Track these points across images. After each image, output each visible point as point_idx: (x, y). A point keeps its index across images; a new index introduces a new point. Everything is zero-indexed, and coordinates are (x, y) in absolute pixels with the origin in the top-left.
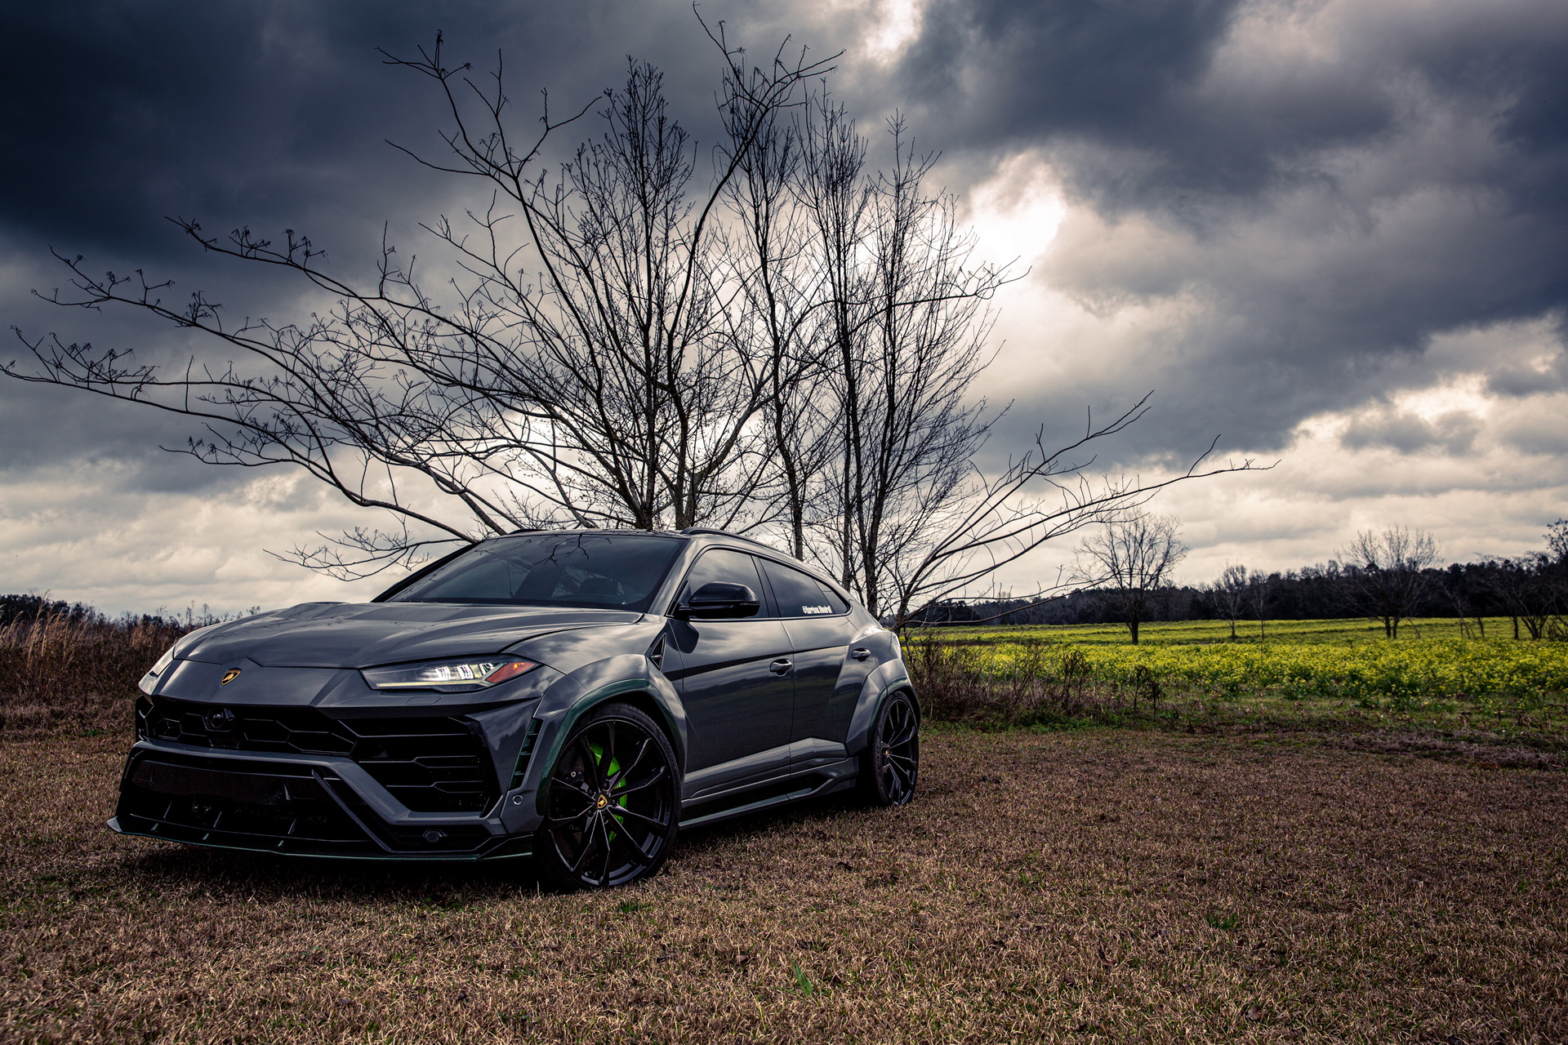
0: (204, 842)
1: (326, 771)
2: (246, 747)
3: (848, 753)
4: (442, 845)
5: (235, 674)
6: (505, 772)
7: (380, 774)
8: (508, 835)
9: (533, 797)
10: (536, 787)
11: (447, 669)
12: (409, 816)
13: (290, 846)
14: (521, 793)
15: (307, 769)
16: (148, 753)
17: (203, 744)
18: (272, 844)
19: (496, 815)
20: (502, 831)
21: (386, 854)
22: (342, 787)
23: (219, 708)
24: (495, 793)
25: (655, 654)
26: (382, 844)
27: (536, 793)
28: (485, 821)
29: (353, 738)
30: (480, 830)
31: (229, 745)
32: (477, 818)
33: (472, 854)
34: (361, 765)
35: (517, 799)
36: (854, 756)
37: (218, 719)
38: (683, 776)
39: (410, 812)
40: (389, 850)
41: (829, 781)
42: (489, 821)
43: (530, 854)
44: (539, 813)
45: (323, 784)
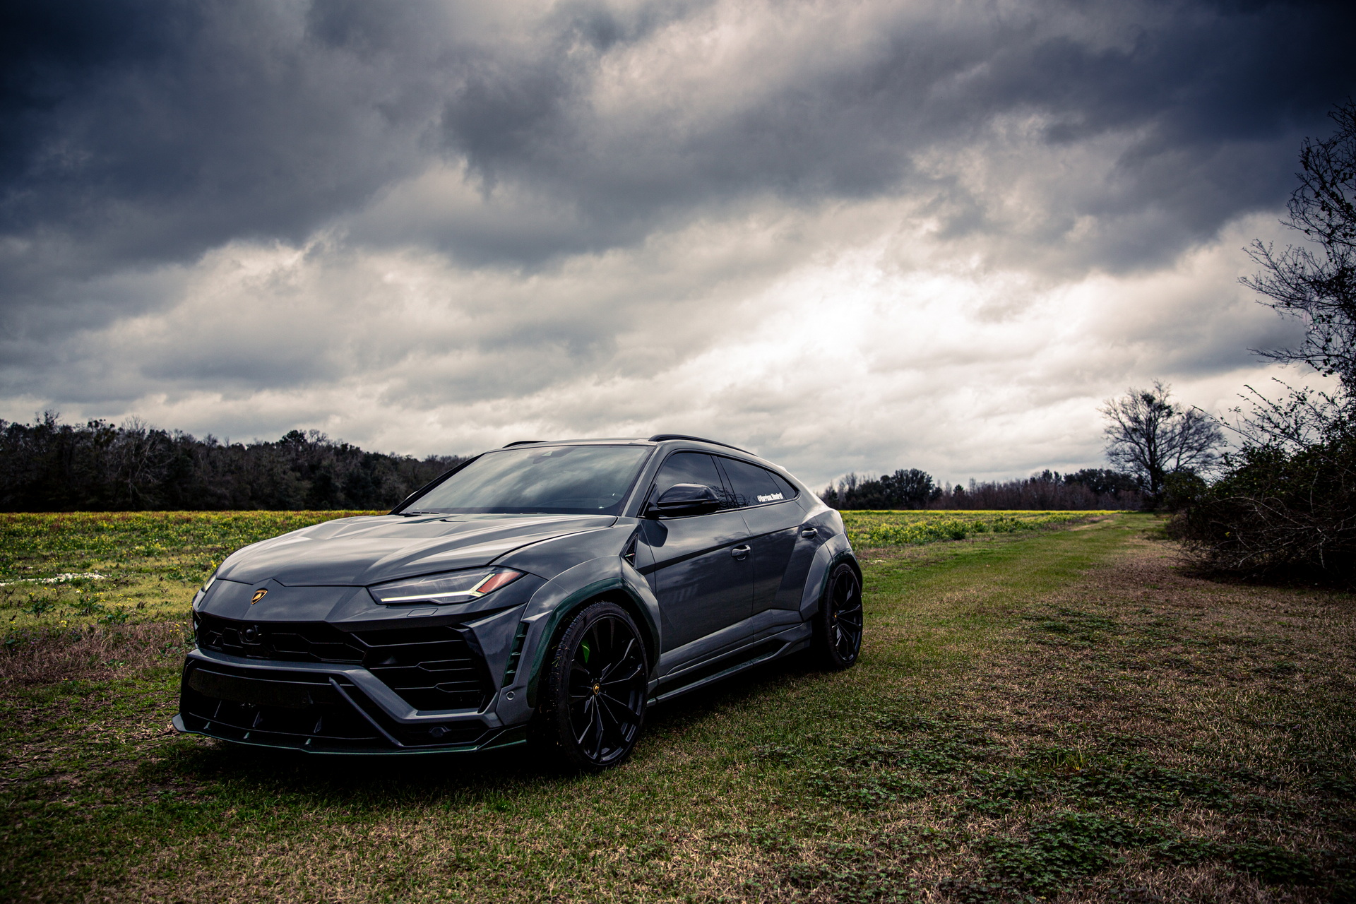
0: (245, 740)
1: (341, 679)
3: (802, 619)
4: (446, 739)
5: (263, 594)
6: (497, 671)
7: (388, 678)
8: (503, 727)
9: (524, 692)
10: (526, 683)
12: (417, 714)
13: (316, 744)
14: (514, 689)
15: (325, 677)
16: (199, 662)
18: (301, 742)
19: (493, 709)
20: (498, 724)
21: (400, 748)
22: (356, 691)
23: (250, 624)
24: (490, 690)
25: (628, 553)
26: (393, 740)
27: (526, 689)
28: (483, 716)
29: (364, 647)
30: (478, 724)
32: (475, 713)
33: (473, 745)
34: (371, 671)
35: (510, 695)
36: (807, 620)
37: (249, 633)
38: (658, 657)
39: (416, 711)
40: (400, 744)
41: (788, 644)
42: (487, 716)
43: (525, 741)
44: (530, 706)
45: (339, 687)
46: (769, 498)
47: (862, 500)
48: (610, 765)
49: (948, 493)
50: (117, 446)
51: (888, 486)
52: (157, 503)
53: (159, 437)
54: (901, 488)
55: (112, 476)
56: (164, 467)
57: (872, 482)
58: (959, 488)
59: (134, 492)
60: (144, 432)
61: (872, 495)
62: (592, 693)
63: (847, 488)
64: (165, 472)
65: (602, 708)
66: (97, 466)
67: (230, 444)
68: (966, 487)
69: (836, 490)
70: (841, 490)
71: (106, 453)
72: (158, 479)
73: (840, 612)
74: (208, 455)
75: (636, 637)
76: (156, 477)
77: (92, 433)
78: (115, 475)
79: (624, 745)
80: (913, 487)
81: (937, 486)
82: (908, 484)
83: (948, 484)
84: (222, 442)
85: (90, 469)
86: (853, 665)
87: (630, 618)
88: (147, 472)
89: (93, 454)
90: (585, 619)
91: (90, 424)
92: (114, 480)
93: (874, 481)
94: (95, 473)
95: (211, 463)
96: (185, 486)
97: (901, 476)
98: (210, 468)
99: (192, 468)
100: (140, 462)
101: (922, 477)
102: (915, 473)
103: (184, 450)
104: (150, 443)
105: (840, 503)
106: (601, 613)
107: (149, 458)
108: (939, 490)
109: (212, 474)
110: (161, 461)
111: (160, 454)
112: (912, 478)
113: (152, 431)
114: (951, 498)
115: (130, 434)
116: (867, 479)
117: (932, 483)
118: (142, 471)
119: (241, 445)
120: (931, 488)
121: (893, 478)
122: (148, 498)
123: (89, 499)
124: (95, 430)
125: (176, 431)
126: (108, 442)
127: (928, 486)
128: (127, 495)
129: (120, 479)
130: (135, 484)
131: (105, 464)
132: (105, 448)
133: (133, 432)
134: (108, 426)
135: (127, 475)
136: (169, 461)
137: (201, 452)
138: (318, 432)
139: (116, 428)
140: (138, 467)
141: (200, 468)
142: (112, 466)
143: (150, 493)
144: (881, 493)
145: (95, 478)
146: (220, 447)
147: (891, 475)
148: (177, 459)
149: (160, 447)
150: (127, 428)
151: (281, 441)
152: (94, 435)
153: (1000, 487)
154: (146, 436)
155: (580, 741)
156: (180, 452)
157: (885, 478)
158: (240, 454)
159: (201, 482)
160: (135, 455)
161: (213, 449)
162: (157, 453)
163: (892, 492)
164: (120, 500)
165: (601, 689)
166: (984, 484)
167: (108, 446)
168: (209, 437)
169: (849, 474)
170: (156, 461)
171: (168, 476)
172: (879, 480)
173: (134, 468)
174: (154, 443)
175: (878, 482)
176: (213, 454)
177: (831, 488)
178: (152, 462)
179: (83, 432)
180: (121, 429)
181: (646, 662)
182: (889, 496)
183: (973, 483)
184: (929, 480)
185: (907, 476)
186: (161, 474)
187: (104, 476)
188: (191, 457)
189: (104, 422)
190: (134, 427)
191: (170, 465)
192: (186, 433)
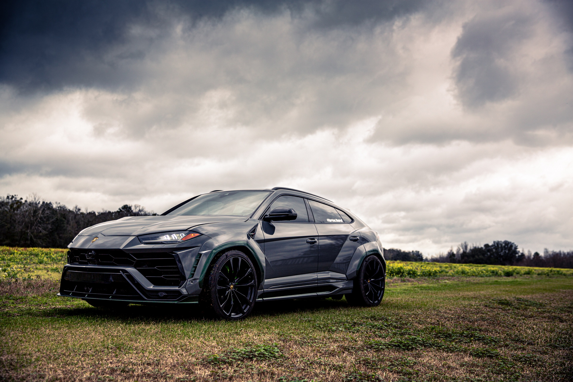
0: (86, 297)
1: (125, 271)
2: (99, 264)
3: (348, 279)
4: (165, 297)
5: (96, 239)
6: (187, 272)
7: (144, 272)
8: (189, 295)
9: (198, 281)
10: (199, 278)
11: (168, 236)
12: (153, 287)
13: (114, 297)
14: (193, 280)
15: (118, 271)
16: (69, 268)
17: (86, 264)
18: (108, 297)
19: (185, 287)
20: (186, 293)
22: (130, 276)
23: (90, 251)
24: (184, 280)
25: (252, 232)
26: (143, 296)
28: (180, 289)
29: (134, 260)
30: (179, 293)
31: (94, 263)
32: (178, 288)
33: (175, 301)
34: (137, 269)
35: (192, 282)
36: (350, 280)
37: (90, 254)
38: (263, 280)
39: (153, 285)
40: (146, 299)
41: (338, 289)
42: (182, 289)
43: (197, 302)
44: (200, 287)
45: (124, 275)
46: (334, 221)
47: (472, 259)
48: (236, 319)
49: (529, 257)
50: (23, 210)
51: (489, 251)
52: (44, 244)
53: (47, 206)
54: (497, 253)
55: (19, 228)
56: (49, 224)
57: (478, 248)
58: (537, 254)
59: (31, 238)
60: (39, 203)
61: (478, 256)
62: (229, 288)
63: (461, 251)
64: (50, 226)
65: (234, 296)
66: (11, 222)
67: (88, 212)
68: (542, 254)
69: (455, 252)
70: (458, 251)
71: (17, 214)
72: (45, 230)
73: (372, 280)
74: (75, 217)
75: (251, 268)
76: (45, 229)
77: (8, 203)
78: (21, 227)
79: (243, 313)
80: (505, 252)
81: (521, 252)
82: (502, 251)
83: (529, 251)
84: (83, 210)
85: (6, 223)
86: (377, 306)
87: (249, 259)
88: (39, 226)
89: (8, 215)
90: (227, 256)
91: (8, 197)
92: (20, 230)
93: (480, 247)
94: (9, 225)
95: (76, 222)
96: (61, 235)
97: (497, 245)
98: (76, 225)
99: (66, 225)
100: (36, 220)
101: (511, 246)
102: (507, 243)
103: (61, 215)
104: (42, 209)
105: (457, 260)
106: (235, 254)
107: (41, 218)
108: (523, 255)
109: (77, 229)
110: (48, 220)
111: (48, 216)
112: (505, 246)
113: (43, 202)
114: (531, 260)
115: (31, 204)
116: (475, 246)
117: (518, 250)
118: (36, 225)
119: (94, 213)
120: (517, 253)
121: (492, 246)
122: (39, 241)
123: (5, 241)
124: (10, 201)
125: (56, 203)
126: (18, 207)
127: (515, 252)
128: (27, 240)
129: (23, 230)
130: (32, 233)
131: (15, 221)
132: (16, 212)
133: (33, 203)
134: (18, 199)
135: (27, 227)
136: (53, 220)
137: (71, 217)
138: (140, 206)
139: (23, 201)
140: (34, 223)
141: (70, 225)
142: (19, 222)
143: (40, 238)
144: (483, 255)
145: (9, 229)
146: (82, 213)
147: (491, 244)
148: (57, 219)
149: (47, 212)
150: (29, 201)
151: (118, 211)
152: (10, 204)
153: (564, 254)
154: (39, 205)
155: (221, 306)
156: (59, 215)
157: (487, 246)
158: (94, 218)
159: (70, 233)
160: (33, 216)
161: (78, 215)
162: (46, 215)
163: (491, 254)
164: (22, 242)
165: (235, 287)
166: (553, 252)
167: (17, 211)
168: (76, 207)
169: (463, 243)
170: (45, 220)
171: (51, 229)
172: (483, 246)
173: (32, 224)
174: (44, 209)
175: (482, 248)
176: (77, 217)
177: (451, 251)
178: (43, 220)
179: (3, 202)
180: (26, 201)
181: (256, 280)
182: (489, 257)
183: (546, 251)
184: (516, 248)
185: (501, 245)
186: (47, 228)
187: (14, 228)
188: (65, 219)
189: (16, 196)
190: (33, 200)
191: (53, 223)
192: (62, 204)
